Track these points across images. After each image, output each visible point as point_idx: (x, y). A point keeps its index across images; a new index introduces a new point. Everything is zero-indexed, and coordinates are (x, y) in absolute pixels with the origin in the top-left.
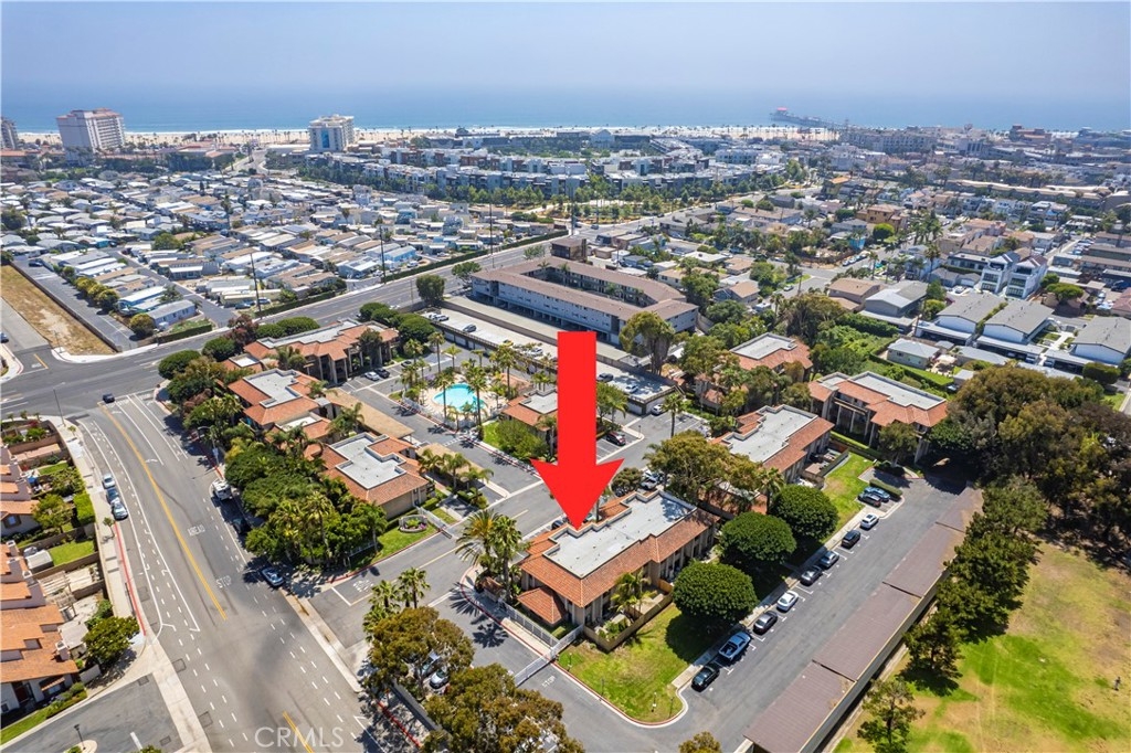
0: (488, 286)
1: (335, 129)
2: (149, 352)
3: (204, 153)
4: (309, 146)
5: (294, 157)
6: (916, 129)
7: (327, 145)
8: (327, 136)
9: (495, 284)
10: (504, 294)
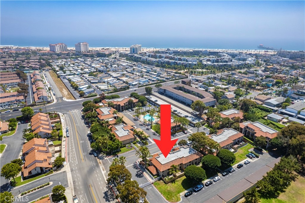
0: (163, 90)
1: (136, 48)
2: (82, 100)
3: (105, 53)
4: (130, 52)
5: (126, 55)
7: (134, 52)
8: (134, 50)
9: (165, 90)
10: (167, 93)
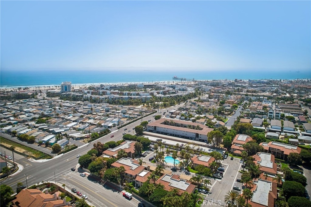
0: (153, 128)
2: (62, 156)
3: (28, 94)
5: (56, 94)
6: (215, 80)
7: (66, 90)
10: (158, 129)
